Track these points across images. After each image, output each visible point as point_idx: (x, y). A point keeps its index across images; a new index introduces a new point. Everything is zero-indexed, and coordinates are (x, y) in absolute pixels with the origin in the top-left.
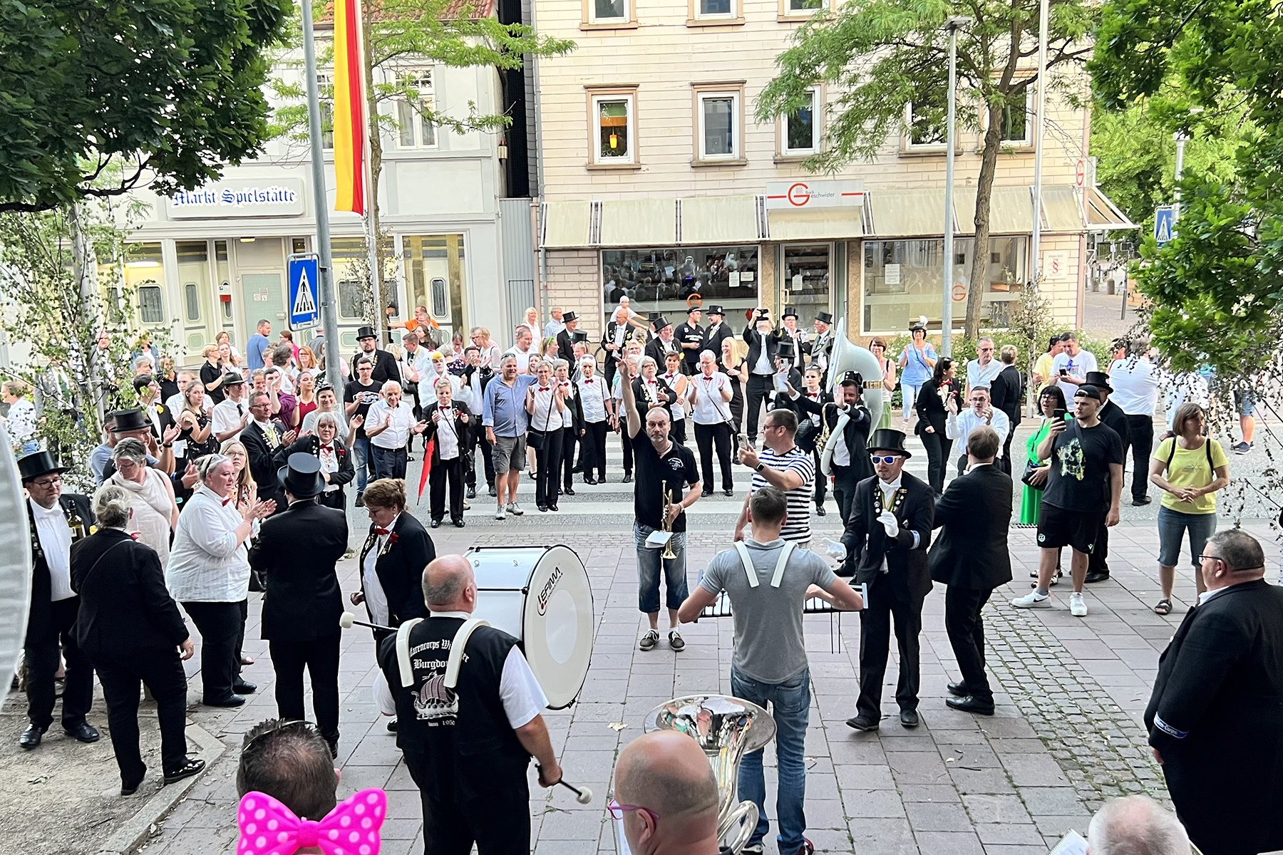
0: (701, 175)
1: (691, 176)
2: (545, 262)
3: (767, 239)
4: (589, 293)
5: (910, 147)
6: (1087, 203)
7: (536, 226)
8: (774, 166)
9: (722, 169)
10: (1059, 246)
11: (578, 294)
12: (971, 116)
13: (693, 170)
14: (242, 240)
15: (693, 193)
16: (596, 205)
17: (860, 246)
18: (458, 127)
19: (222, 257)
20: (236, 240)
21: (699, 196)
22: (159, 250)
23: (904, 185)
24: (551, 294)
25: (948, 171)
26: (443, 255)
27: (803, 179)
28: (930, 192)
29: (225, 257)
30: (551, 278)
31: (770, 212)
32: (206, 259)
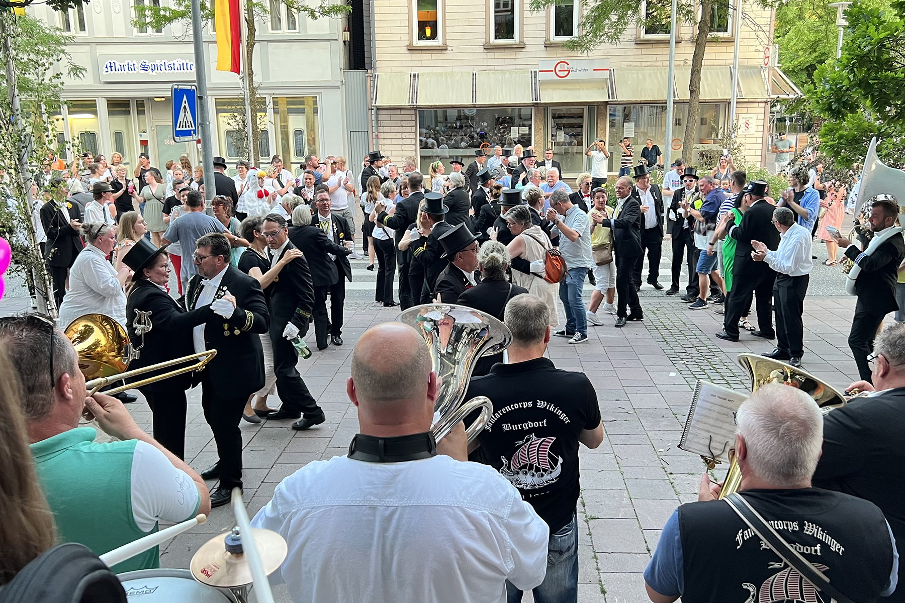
0: (491, 55)
1: (484, 56)
2: (377, 118)
3: (539, 101)
4: (409, 141)
5: (643, 36)
6: (770, 79)
7: (370, 90)
8: (545, 49)
9: (506, 50)
10: (750, 110)
11: (400, 141)
12: (689, 12)
13: (485, 51)
14: (156, 99)
15: (485, 68)
16: (414, 76)
17: (606, 109)
18: (312, 14)
19: (141, 112)
20: (151, 99)
21: (490, 70)
22: (95, 106)
23: (639, 64)
24: (381, 141)
25: (670, 54)
26: (302, 111)
27: (566, 58)
28: (658, 70)
29: (143, 113)
30: (381, 129)
31: (543, 83)
32: (129, 114)
